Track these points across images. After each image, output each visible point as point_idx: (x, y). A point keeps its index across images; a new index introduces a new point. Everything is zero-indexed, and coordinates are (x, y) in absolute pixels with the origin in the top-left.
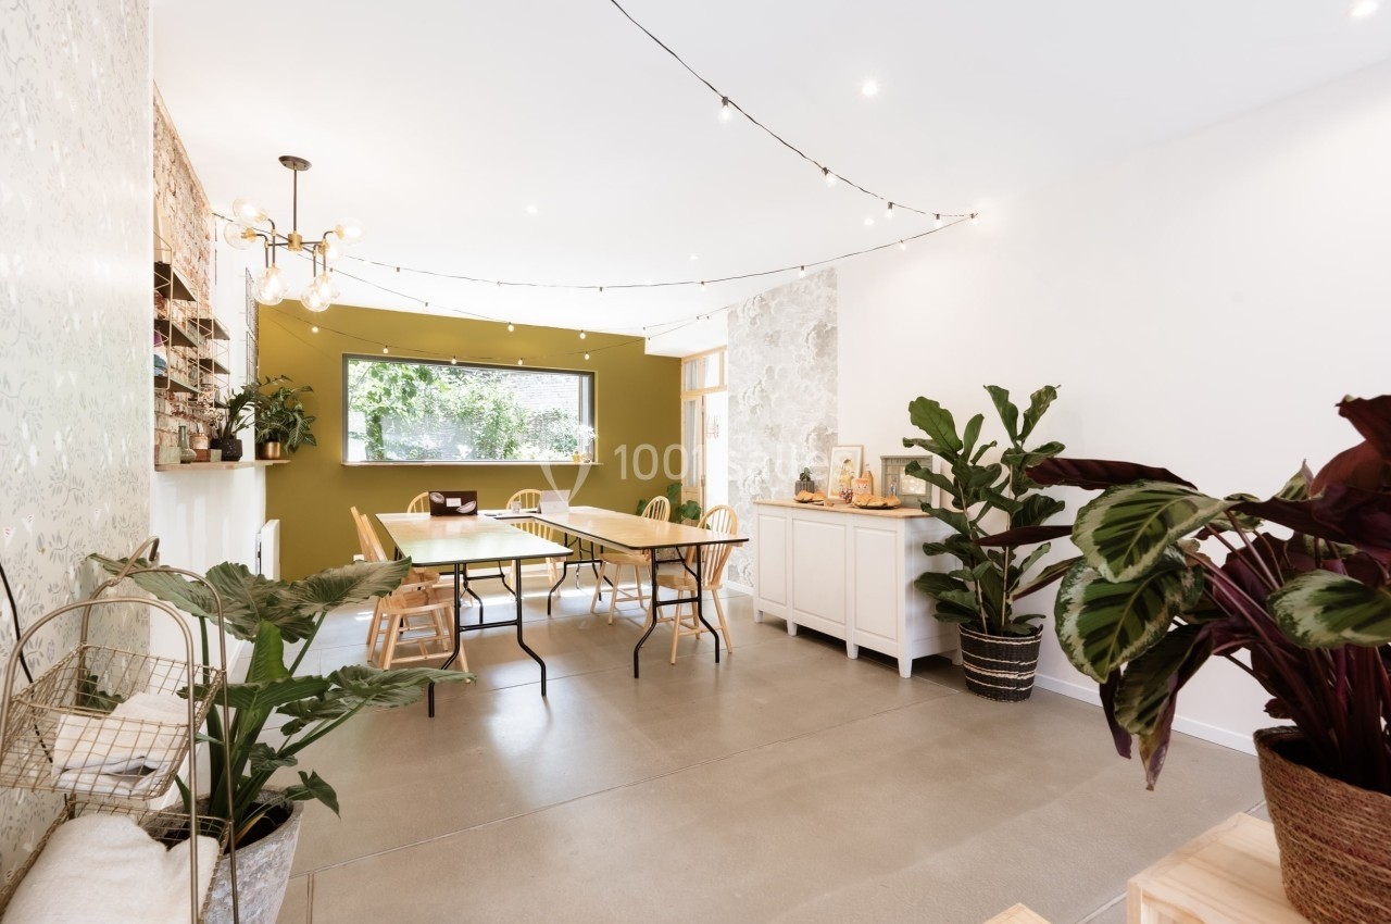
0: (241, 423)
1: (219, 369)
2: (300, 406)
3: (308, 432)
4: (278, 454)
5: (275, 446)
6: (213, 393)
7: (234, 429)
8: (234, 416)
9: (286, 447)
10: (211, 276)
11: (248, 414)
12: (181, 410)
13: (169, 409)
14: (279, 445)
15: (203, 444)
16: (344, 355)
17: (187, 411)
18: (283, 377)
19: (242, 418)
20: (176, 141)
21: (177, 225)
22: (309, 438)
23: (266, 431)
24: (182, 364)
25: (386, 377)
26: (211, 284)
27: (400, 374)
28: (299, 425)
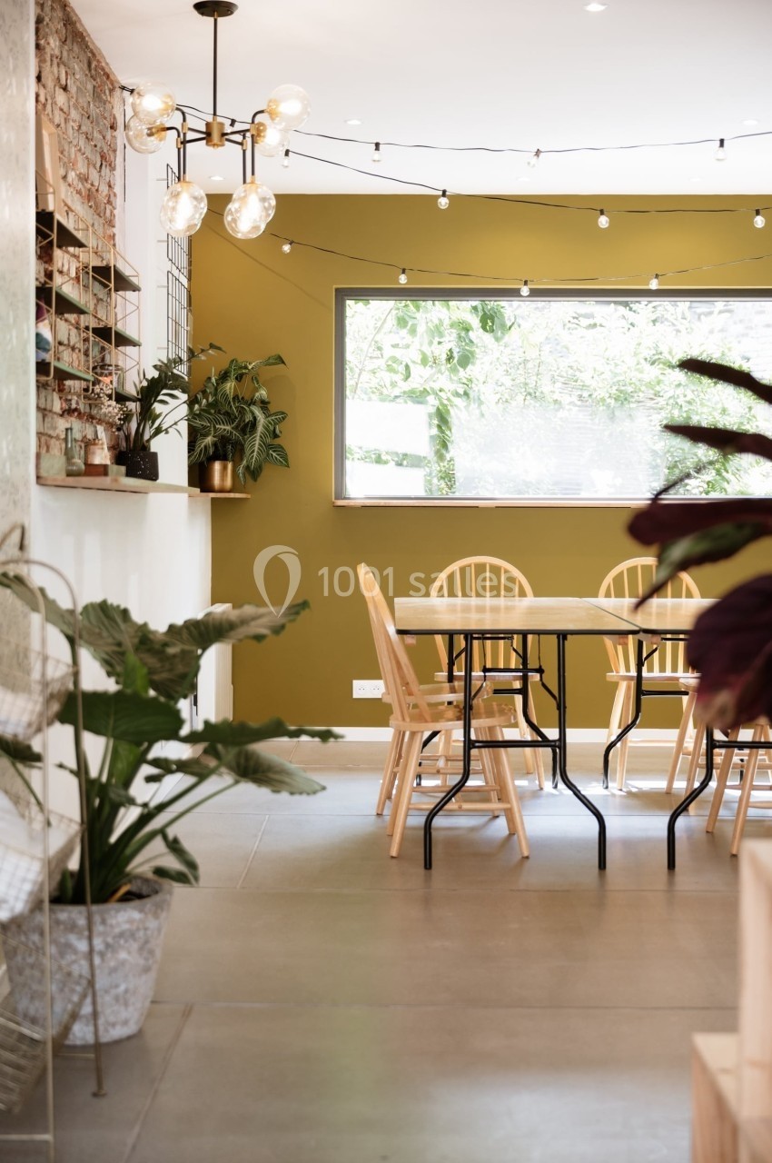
0: (156, 425)
1: (123, 340)
2: (263, 393)
3: (277, 441)
4: (229, 483)
5: (224, 468)
6: (115, 378)
7: (146, 437)
8: (147, 414)
9: (241, 470)
10: (118, 189)
11: (173, 410)
12: (74, 406)
13: (57, 406)
14: (230, 466)
15: (102, 456)
16: (337, 290)
17: (81, 407)
18: (212, 346)
19: (160, 415)
20: (68, 9)
21: (70, 131)
22: (276, 450)
23: (209, 440)
24: (75, 339)
25: (421, 329)
26: (118, 201)
27: (447, 322)
28: (260, 429)
